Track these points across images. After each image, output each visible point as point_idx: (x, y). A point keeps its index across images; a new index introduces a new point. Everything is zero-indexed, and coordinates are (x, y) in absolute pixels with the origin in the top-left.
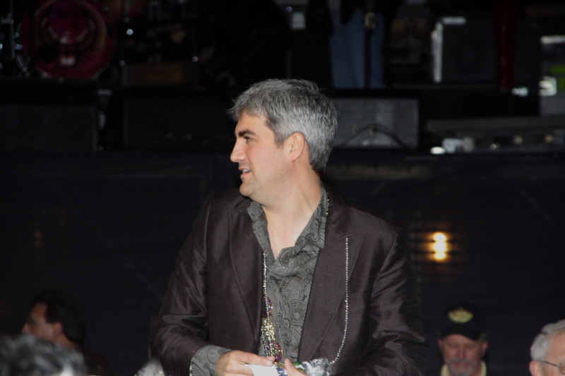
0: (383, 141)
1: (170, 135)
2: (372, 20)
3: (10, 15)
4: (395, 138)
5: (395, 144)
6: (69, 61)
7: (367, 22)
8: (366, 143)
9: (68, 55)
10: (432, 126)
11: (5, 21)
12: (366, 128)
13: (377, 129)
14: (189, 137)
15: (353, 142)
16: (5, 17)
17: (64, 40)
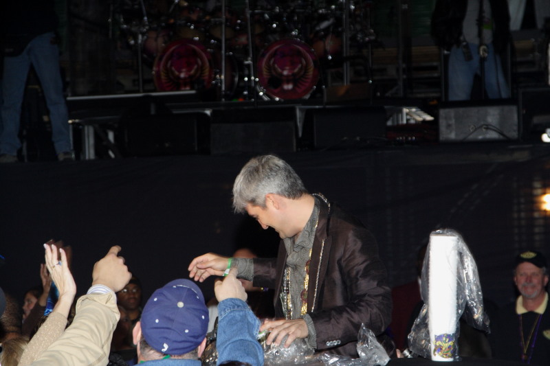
0: (493, 135)
1: (345, 138)
2: (484, 50)
3: (250, 58)
4: (501, 133)
5: (501, 137)
6: (289, 87)
7: (481, 53)
8: (480, 137)
9: (288, 83)
10: (537, 120)
11: (246, 62)
12: (481, 127)
13: (488, 127)
14: (358, 138)
15: (471, 137)
16: (247, 60)
17: (285, 73)
